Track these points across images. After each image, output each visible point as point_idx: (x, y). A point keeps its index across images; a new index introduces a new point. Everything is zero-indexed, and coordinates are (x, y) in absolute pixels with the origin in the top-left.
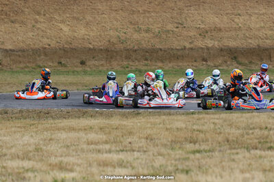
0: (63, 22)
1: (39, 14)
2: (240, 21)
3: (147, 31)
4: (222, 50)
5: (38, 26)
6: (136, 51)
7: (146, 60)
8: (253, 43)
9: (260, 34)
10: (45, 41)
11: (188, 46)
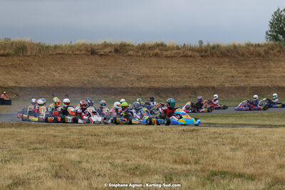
0: (55, 71)
1: (41, 66)
2: (161, 72)
3: (106, 77)
4: (150, 89)
5: (41, 73)
6: (99, 89)
7: (105, 94)
8: (169, 85)
9: (173, 79)
10: (45, 82)
11: (129, 86)
